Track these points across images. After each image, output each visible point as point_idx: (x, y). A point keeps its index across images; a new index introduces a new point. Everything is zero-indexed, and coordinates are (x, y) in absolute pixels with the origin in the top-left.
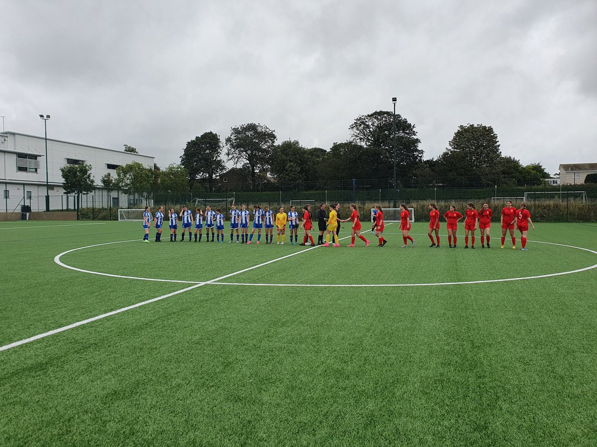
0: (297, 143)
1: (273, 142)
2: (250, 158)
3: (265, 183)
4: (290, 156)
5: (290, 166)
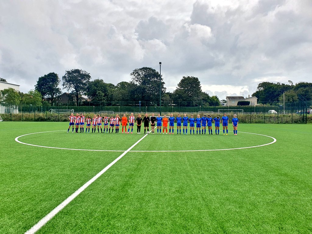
0: (102, 80)
3: (84, 101)
4: (99, 87)
5: (99, 93)
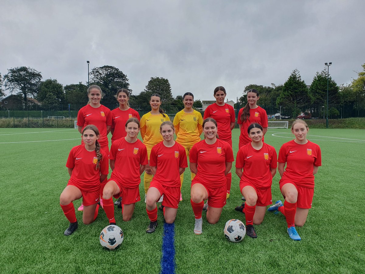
0: (56, 81)
3: (34, 105)
4: (50, 89)
5: (49, 95)
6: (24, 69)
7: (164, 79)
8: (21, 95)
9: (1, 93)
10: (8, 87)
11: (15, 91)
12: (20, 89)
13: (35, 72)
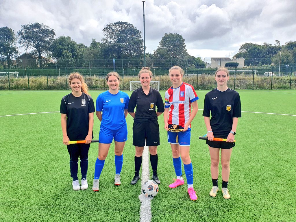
0: (69, 38)
1: (53, 37)
2: (37, 46)
3: (49, 63)
4: (65, 46)
5: (66, 53)
6: (37, 26)
7: (178, 35)
8: (36, 52)
9: (16, 51)
10: (23, 44)
11: (30, 49)
12: (34, 46)
13: (48, 28)
